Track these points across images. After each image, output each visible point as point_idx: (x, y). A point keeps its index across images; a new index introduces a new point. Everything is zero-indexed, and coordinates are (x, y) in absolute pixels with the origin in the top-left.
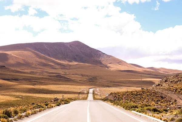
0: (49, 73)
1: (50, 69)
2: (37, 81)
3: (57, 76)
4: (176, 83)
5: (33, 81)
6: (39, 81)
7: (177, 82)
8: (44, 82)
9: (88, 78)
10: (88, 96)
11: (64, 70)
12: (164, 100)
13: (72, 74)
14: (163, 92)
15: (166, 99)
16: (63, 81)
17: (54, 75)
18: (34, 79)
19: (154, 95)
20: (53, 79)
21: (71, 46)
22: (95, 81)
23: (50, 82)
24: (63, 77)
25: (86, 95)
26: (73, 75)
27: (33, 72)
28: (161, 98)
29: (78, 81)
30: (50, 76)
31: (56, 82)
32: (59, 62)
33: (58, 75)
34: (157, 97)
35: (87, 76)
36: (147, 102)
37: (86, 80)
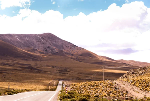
0: (20, 65)
1: (21, 60)
2: (7, 72)
3: (28, 68)
4: (140, 75)
5: (4, 73)
6: (10, 72)
7: (142, 74)
8: (14, 74)
9: (59, 70)
10: (57, 87)
11: (35, 62)
12: (117, 91)
13: (43, 65)
14: (120, 84)
15: (119, 91)
16: (33, 73)
17: (25, 66)
18: (4, 70)
19: (109, 86)
20: (23, 70)
21: (42, 38)
22: (65, 73)
23: (21, 73)
24: (34, 68)
25: (56, 87)
26: (44, 67)
27: (4, 63)
28: (115, 89)
29: (49, 72)
30: (21, 68)
31: (26, 74)
32: (30, 54)
33: (29, 66)
34: (112, 88)
35: (58, 67)
36: (101, 93)
37: (57, 71)
